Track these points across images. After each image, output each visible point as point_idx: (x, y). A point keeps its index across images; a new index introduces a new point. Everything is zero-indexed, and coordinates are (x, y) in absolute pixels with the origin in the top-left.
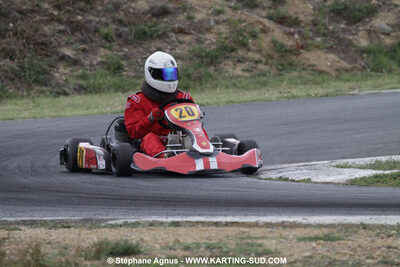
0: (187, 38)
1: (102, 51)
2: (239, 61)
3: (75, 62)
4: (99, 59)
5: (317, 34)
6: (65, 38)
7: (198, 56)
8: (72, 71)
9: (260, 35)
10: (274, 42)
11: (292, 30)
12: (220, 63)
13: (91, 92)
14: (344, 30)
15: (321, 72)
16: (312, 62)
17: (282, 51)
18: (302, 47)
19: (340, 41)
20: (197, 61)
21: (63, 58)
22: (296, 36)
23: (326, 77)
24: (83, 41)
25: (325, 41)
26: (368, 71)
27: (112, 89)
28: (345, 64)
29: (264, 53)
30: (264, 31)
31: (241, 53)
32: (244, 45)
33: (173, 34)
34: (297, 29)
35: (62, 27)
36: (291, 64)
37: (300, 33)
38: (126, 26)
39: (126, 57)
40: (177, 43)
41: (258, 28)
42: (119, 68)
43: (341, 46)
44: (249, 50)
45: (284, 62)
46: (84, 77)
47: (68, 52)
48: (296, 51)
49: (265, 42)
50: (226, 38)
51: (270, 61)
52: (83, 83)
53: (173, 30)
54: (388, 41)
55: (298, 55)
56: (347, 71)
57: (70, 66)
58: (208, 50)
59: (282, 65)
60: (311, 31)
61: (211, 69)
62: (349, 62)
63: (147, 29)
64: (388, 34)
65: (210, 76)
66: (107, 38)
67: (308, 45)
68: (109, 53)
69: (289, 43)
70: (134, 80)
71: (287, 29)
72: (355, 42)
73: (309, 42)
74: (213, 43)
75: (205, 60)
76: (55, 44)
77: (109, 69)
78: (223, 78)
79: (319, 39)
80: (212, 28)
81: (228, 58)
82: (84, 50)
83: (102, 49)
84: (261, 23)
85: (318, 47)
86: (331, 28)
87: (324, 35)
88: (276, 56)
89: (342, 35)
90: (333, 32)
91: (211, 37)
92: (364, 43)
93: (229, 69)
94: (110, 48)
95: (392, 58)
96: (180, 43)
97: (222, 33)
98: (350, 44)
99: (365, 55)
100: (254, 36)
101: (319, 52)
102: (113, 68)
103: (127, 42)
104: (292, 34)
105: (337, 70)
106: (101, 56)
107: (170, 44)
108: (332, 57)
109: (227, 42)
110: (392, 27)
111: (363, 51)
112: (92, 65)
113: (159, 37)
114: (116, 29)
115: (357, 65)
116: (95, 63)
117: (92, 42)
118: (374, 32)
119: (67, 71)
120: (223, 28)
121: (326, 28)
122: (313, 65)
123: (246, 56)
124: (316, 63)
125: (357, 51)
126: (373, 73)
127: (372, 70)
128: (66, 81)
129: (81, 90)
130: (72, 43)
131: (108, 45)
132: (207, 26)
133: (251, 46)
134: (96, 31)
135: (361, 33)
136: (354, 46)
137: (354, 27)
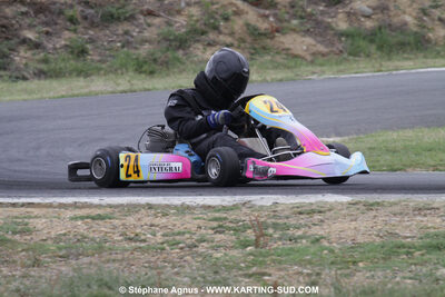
0: (157, 21)
1: (67, 34)
2: (209, 45)
3: (37, 46)
4: (63, 43)
5: (294, 16)
6: (28, 21)
7: (166, 39)
8: (34, 55)
9: (232, 17)
10: (248, 25)
11: (267, 12)
12: (189, 47)
13: (51, 77)
14: (322, 13)
15: (296, 56)
16: (287, 46)
17: (255, 34)
18: (277, 31)
19: (318, 23)
20: (165, 44)
21: (24, 41)
22: (271, 19)
23: (299, 61)
24: (46, 24)
25: (302, 24)
26: (345, 55)
27: (75, 74)
28: (321, 48)
29: (237, 36)
30: (238, 13)
31: (212, 36)
32: (216, 28)
33: (142, 17)
34: (273, 12)
35: (24, 9)
36: (264, 48)
37: (275, 15)
38: (92, 8)
39: (91, 41)
40: (145, 26)
41: (230, 11)
42: (83, 52)
43: (318, 29)
44: (220, 33)
45: (256, 46)
46: (46, 61)
47: (30, 35)
48: (270, 34)
49: (238, 24)
50: (197, 21)
51: (242, 45)
52: (44, 67)
53: (142, 12)
54: (369, 24)
55: (272, 38)
56: (323, 55)
57: (31, 49)
58: (177, 33)
59: (255, 49)
60: (288, 13)
61: (180, 53)
62: (327, 46)
63: (114, 11)
64: (368, 17)
65: (178, 60)
66: (72, 20)
67: (283, 28)
68: (74, 36)
69: (263, 26)
70: (98, 65)
71: (262, 11)
72: (334, 25)
73: (285, 24)
74: (182, 26)
75: (174, 44)
76: (17, 26)
77: (72, 53)
78: (192, 62)
79: (295, 22)
80: (182, 9)
81: (198, 41)
82: (47, 33)
83: (66, 32)
84: (235, 5)
85: (294, 30)
86: (309, 10)
87: (302, 18)
88: (249, 39)
89: (320, 18)
90: (311, 15)
91: (181, 20)
92: (343, 26)
93: (199, 53)
94: (75, 31)
95: (372, 41)
96: (149, 25)
97: (193, 16)
98: (328, 27)
99: (343, 39)
100: (226, 19)
101: (295, 36)
102: (76, 51)
103: (93, 25)
104: (267, 16)
105: (314, 54)
106: (65, 40)
107: (137, 26)
108: (309, 40)
109: (198, 25)
110: (374, 9)
111: (342, 34)
112: (55, 49)
113: (126, 19)
114: (82, 11)
115: (334, 49)
116: (58, 46)
117: (56, 24)
118: (355, 14)
119: (29, 54)
120: (195, 11)
121: (304, 11)
122: (288, 49)
123: (217, 40)
124: (291, 46)
125: (335, 34)
126: (351, 58)
127: (350, 54)
128: (26, 65)
129: (40, 74)
130: (35, 26)
131: (73, 27)
132: (177, 8)
133: (222, 28)
134: (61, 13)
135: (340, 16)
136: (333, 29)
137: (334, 9)
